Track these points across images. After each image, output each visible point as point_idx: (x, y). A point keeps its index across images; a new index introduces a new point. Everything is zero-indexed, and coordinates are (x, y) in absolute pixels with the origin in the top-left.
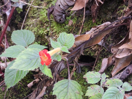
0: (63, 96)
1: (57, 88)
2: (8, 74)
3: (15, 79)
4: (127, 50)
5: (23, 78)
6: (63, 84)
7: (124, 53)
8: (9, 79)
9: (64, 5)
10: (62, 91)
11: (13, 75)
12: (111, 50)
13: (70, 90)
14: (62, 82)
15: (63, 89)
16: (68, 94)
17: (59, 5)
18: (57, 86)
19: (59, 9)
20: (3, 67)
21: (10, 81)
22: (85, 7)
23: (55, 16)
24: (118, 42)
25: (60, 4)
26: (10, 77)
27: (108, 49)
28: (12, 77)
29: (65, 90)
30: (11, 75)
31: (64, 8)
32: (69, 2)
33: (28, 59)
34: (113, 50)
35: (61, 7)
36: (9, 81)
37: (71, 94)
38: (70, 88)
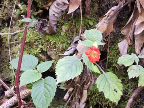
0: (108, 90)
1: (100, 85)
2: (36, 99)
3: (45, 100)
4: (141, 24)
5: (55, 95)
6: (102, 79)
7: (140, 28)
8: (39, 103)
9: (58, 13)
10: (105, 85)
11: (41, 98)
12: (122, 33)
13: (110, 82)
14: (100, 77)
15: (104, 83)
16: (111, 86)
17: (54, 15)
18: (99, 83)
19: (55, 18)
20: (15, 100)
21: (42, 104)
22: (81, 5)
23: (53, 27)
24: (126, 23)
25: (54, 13)
26: (39, 100)
27: (113, 36)
28: (41, 100)
29: (107, 83)
30: (40, 98)
31: (59, 15)
32: (62, 8)
33: (67, 68)
34: (123, 32)
35: (56, 15)
36: (40, 105)
37: (113, 84)
38: (109, 80)
